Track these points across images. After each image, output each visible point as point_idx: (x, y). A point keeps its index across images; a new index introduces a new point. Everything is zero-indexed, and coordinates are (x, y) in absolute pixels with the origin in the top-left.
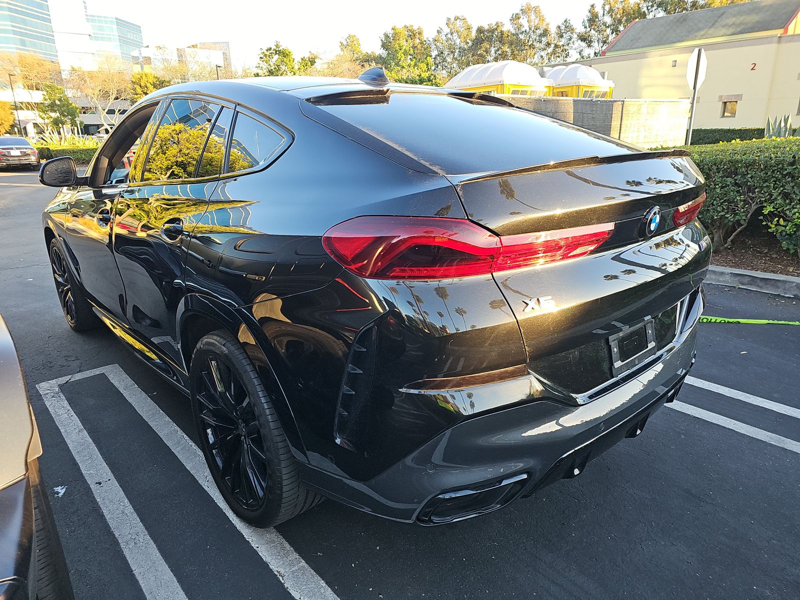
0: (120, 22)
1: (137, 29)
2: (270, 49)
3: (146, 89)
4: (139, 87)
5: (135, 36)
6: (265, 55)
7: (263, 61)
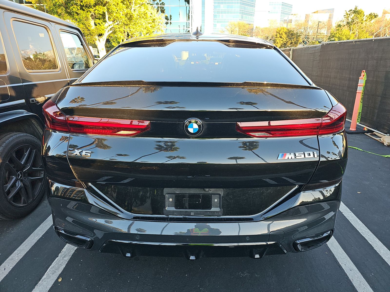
0: (284, 4)
1: (291, 6)
2: (351, 10)
3: (281, 35)
4: (279, 34)
5: (289, 10)
6: (347, 14)
7: (345, 18)
